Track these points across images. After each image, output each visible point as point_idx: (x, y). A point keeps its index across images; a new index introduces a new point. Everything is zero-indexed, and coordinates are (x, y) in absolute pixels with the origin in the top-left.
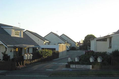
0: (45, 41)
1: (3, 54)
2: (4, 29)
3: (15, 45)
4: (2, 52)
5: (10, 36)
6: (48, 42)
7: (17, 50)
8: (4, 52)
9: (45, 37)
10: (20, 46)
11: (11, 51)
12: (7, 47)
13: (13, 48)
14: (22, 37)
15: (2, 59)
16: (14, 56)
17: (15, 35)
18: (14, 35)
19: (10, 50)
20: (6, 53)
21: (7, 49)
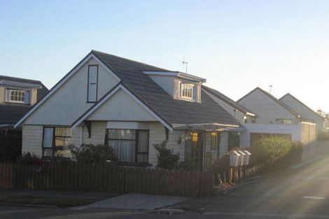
0: (248, 113)
1: (158, 149)
2: (151, 77)
3: (190, 125)
4: (156, 143)
5: (172, 98)
6: (254, 115)
7: (195, 137)
8: (160, 143)
9: (239, 101)
10: (205, 126)
11: (179, 142)
12: (171, 129)
13: (184, 132)
14: (199, 101)
15: (155, 165)
16: (186, 154)
17: (182, 97)
18: (180, 96)
19: (177, 139)
20: (168, 147)
21: (170, 136)
